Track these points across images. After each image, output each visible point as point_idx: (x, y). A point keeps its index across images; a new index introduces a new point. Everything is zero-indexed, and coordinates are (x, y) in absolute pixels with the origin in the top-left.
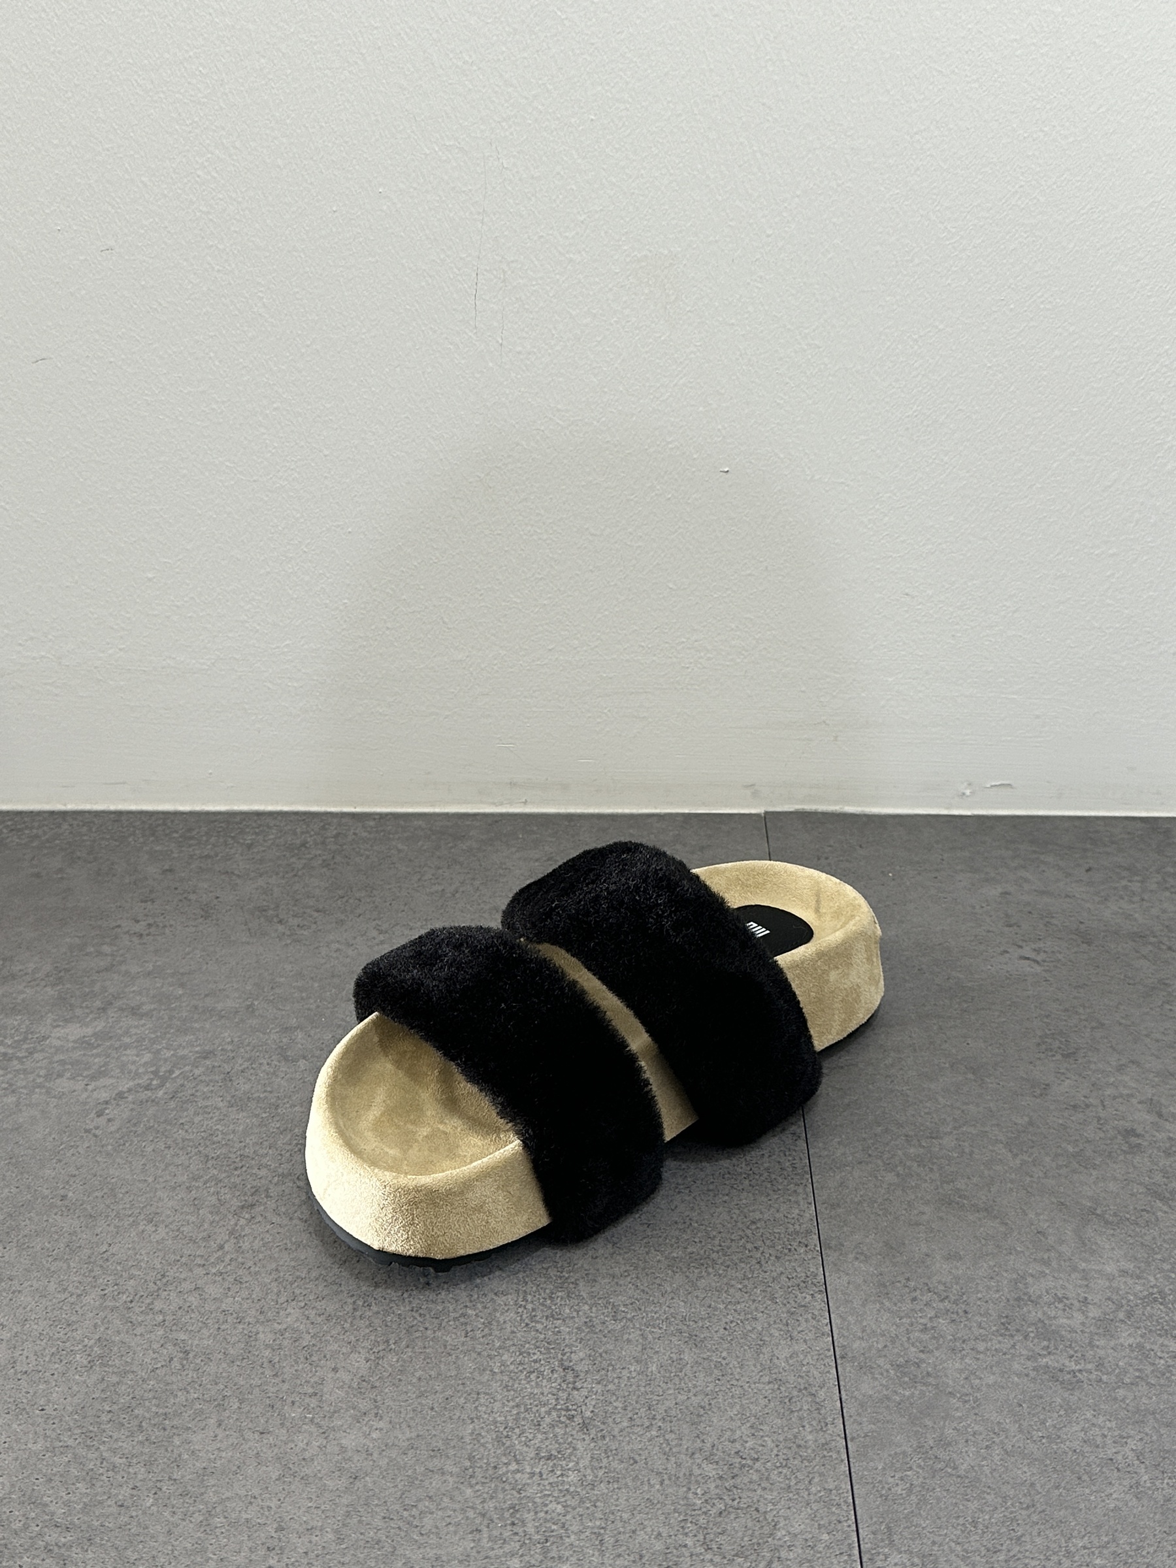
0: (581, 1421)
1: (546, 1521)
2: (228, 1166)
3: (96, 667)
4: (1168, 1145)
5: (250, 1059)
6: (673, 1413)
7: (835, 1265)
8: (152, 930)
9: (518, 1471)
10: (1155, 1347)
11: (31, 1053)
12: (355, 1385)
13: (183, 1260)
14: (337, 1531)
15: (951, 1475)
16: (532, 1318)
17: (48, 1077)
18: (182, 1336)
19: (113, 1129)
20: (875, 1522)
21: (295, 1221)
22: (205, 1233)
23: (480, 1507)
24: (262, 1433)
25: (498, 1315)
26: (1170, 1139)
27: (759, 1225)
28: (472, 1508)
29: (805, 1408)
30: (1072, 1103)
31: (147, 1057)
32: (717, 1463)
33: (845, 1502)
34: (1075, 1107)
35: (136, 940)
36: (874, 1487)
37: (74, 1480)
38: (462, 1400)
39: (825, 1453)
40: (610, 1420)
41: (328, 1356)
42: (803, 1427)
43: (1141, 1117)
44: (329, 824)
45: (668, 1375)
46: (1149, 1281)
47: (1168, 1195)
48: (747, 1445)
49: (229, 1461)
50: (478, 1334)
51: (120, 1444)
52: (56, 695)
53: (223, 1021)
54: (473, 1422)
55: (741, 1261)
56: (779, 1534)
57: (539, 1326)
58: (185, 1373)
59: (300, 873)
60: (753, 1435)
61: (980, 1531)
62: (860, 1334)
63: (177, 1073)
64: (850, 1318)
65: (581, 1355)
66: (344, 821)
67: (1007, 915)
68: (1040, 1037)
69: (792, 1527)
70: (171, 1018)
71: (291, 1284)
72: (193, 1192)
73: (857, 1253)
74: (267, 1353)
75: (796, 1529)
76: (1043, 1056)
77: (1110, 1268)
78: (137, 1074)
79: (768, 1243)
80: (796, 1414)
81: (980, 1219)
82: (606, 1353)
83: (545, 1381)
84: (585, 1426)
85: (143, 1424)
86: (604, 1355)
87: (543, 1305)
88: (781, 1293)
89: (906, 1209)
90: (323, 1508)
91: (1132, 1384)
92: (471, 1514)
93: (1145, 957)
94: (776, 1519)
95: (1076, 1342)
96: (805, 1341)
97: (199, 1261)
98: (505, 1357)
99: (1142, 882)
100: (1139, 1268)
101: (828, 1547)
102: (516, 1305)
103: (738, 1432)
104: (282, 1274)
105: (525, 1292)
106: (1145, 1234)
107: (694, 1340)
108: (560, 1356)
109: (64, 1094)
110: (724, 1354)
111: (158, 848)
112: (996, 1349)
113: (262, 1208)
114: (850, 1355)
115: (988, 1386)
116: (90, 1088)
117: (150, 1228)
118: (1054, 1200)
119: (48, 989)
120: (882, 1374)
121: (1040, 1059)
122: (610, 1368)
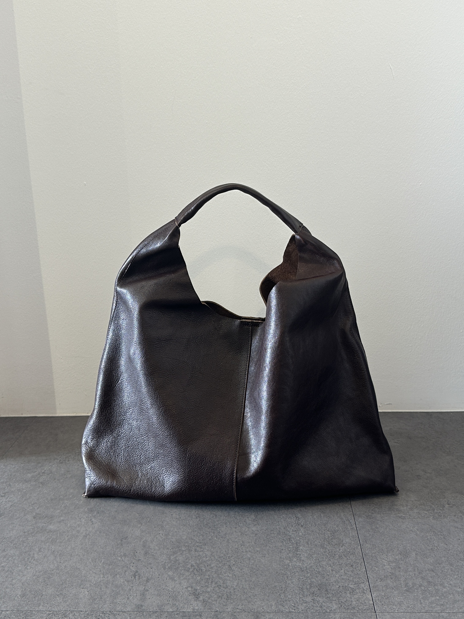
0: (301, 525)
1: (296, 540)
6: (320, 524)
9: (289, 533)
12: (253, 520)
15: (378, 533)
20: (363, 540)
24: (235, 528)
28: (281, 539)
32: (330, 531)
33: (357, 537)
36: (362, 535)
37: (199, 536)
39: (352, 530)
40: (307, 525)
42: (347, 526)
43: (421, 473)
45: (318, 518)
46: (421, 502)
47: (426, 487)
48: (336, 529)
90: (251, 539)
91: (416, 518)
93: (424, 442)
94: (343, 540)
95: (405, 512)
96: (347, 512)
100: (419, 499)
101: (354, 544)
106: (421, 493)
108: (295, 515)
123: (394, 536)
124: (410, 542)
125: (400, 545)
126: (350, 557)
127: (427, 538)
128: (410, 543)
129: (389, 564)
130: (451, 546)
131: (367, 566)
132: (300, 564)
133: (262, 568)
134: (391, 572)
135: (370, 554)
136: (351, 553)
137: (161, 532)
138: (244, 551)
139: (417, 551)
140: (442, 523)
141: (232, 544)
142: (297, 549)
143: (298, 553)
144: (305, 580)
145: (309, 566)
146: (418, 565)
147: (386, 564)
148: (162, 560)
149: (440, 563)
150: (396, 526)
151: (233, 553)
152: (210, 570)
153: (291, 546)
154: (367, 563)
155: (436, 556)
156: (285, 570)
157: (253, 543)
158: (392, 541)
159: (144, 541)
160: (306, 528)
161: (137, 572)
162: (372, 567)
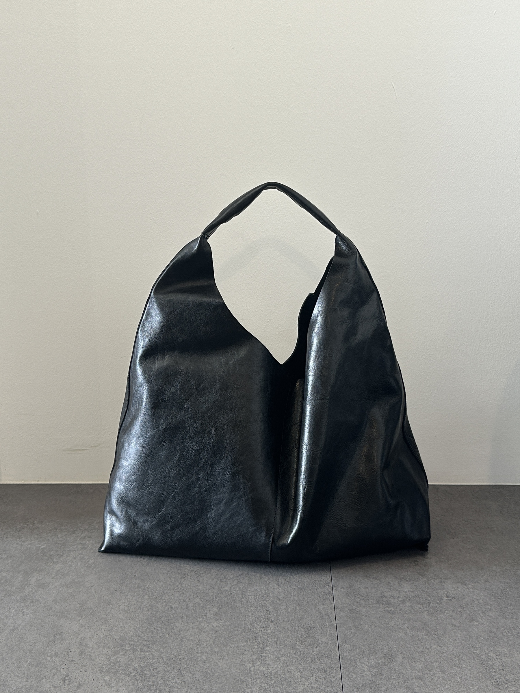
123: (379, 635)
124: (397, 642)
125: (386, 647)
126: (324, 661)
127: (417, 638)
128: (397, 644)
129: (369, 669)
130: (446, 648)
131: (343, 671)
132: (264, 669)
133: (218, 673)
134: (371, 679)
135: (349, 657)
136: (326, 656)
137: (103, 627)
138: (199, 651)
139: (405, 654)
140: (437, 619)
141: (186, 643)
142: (263, 650)
143: (264, 654)
144: (268, 688)
145: (275, 671)
146: (404, 672)
147: (366, 669)
148: (100, 662)
149: (430, 669)
150: (383, 623)
151: (186, 654)
152: (156, 674)
153: (256, 647)
154: (344, 668)
155: (426, 660)
156: (246, 676)
157: (212, 642)
158: (377, 641)
159: (81, 638)
160: (277, 624)
161: (68, 675)
162: (349, 673)
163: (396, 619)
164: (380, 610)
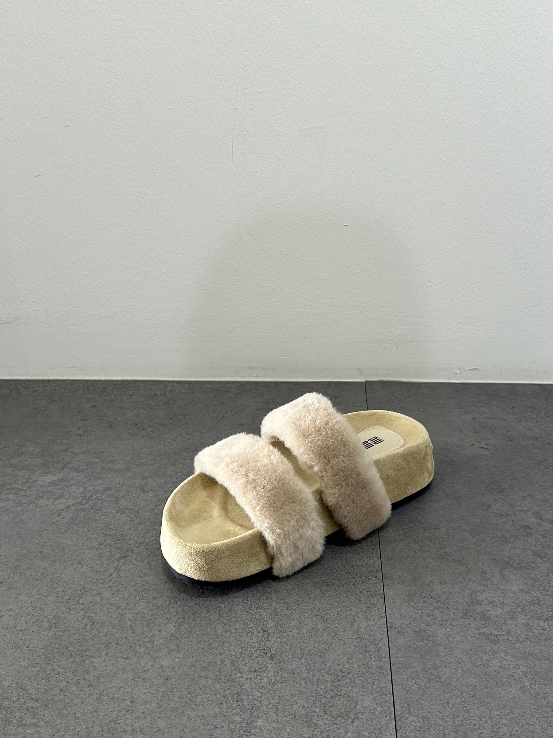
0: (270, 655)
1: (252, 700)
2: (116, 539)
3: (63, 315)
4: (544, 532)
5: (127, 491)
6: (312, 652)
7: (389, 586)
8: (86, 433)
9: (240, 677)
10: (535, 625)
11: (29, 488)
12: (169, 638)
13: (94, 581)
14: (158, 703)
15: (438, 681)
16: (250, 608)
17: (36, 498)
18: (92, 615)
19: (64, 522)
20: (402, 703)
21: (145, 564)
22: (104, 569)
23: (222, 693)
24: (126, 659)
25: (234, 607)
26: (545, 530)
27: (355, 567)
28: (220, 693)
29: (372, 650)
30: (501, 514)
31: (81, 490)
32: (331, 675)
33: (389, 693)
34: (502, 515)
35: (78, 438)
36: (402, 686)
37: (41, 679)
38: (217, 645)
39: (381, 671)
40: (283, 655)
41: (157, 625)
42: (371, 659)
43: (533, 520)
44: (167, 386)
45: (310, 635)
46: (533, 595)
47: (543, 555)
48: (345, 667)
49: (111, 671)
50: (225, 615)
51: (62, 663)
52: (46, 327)
53: (116, 474)
54: (221, 655)
55: (346, 584)
56: (358, 707)
57: (253, 612)
58: (93, 631)
59: (153, 408)
60: (348, 662)
61: (450, 707)
62: (399, 617)
63: (94, 497)
64: (395, 610)
65: (272, 625)
66: (174, 384)
67: (474, 428)
68: (488, 483)
69: (364, 704)
70: (92, 473)
71: (142, 592)
72: (100, 550)
73: (400, 581)
74: (130, 623)
75: (366, 705)
76: (488, 492)
77: (515, 589)
78: (77, 498)
79: (359, 575)
80: (368, 653)
81: (456, 566)
82: (283, 624)
83: (254, 637)
84: (272, 658)
85: (73, 654)
86: (282, 625)
87: (255, 602)
88: (363, 598)
89: (422, 561)
90: (152, 692)
91: (523, 641)
92: (218, 696)
93: (537, 448)
94: (357, 700)
95: (498, 622)
96: (374, 620)
97: (101, 581)
98: (237, 626)
99: (538, 413)
100: (528, 588)
101: (380, 713)
102: (243, 602)
103: (341, 661)
104: (138, 588)
105: (247, 597)
106: (532, 573)
107: (323, 619)
108: (262, 626)
109: (43, 506)
110: (336, 626)
111: (91, 396)
112: (461, 625)
113: (130, 558)
114: (394, 626)
115: (457, 641)
116: (55, 503)
117: (80, 566)
118: (491, 557)
119: (38, 459)
120: (408, 635)
121: (487, 493)
122: (284, 631)
141: (106, 707)
150: (478, 664)
158: (468, 707)
160: (280, 662)
163: (502, 655)
164: (470, 633)
